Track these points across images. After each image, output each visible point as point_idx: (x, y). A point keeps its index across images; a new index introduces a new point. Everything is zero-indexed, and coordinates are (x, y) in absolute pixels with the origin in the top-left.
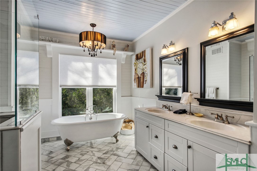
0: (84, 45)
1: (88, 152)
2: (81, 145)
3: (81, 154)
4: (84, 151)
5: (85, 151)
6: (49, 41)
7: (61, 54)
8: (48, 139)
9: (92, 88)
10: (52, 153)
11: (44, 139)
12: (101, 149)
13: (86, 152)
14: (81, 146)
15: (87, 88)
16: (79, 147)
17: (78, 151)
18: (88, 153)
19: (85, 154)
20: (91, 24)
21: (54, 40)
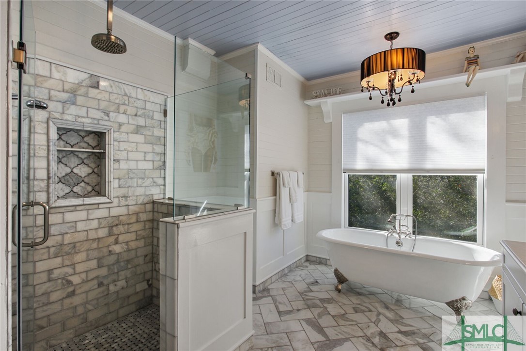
0: (371, 87)
1: (370, 311)
2: (369, 291)
3: (354, 308)
4: (364, 306)
5: (366, 307)
6: (326, 96)
7: (345, 112)
8: (324, 260)
9: (411, 175)
10: (316, 283)
11: (320, 258)
12: (403, 318)
13: (366, 310)
14: (367, 293)
15: (398, 175)
16: (362, 293)
17: (355, 300)
18: (369, 313)
19: (363, 311)
20: (386, 37)
21: (333, 92)
